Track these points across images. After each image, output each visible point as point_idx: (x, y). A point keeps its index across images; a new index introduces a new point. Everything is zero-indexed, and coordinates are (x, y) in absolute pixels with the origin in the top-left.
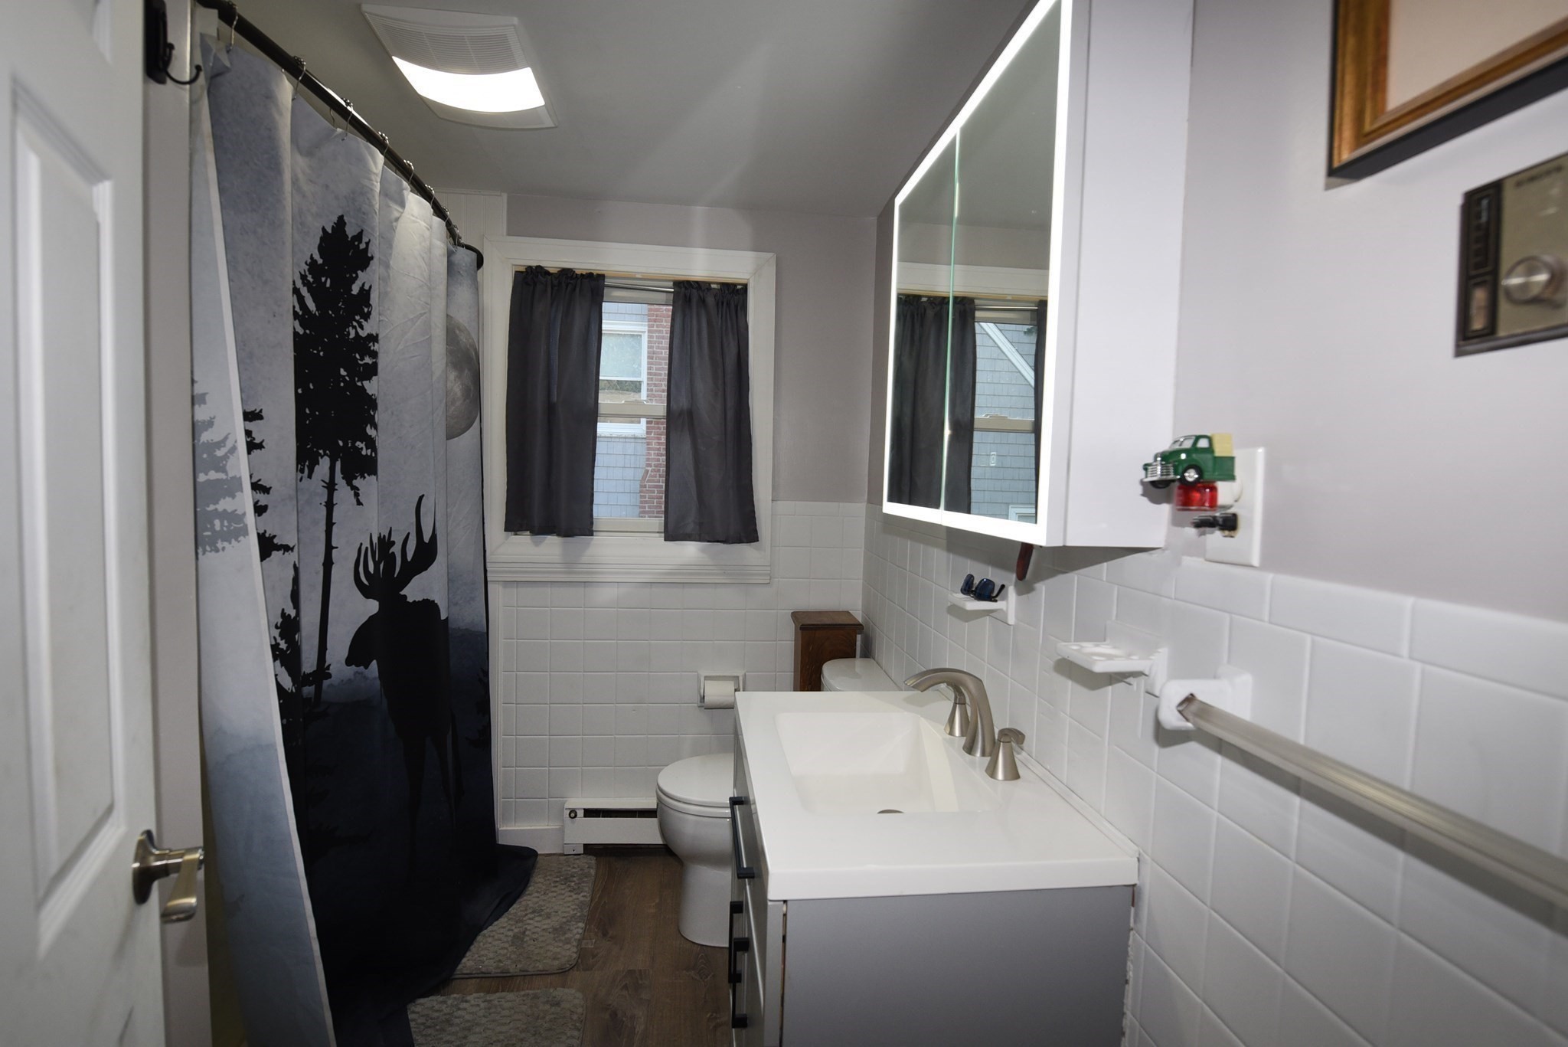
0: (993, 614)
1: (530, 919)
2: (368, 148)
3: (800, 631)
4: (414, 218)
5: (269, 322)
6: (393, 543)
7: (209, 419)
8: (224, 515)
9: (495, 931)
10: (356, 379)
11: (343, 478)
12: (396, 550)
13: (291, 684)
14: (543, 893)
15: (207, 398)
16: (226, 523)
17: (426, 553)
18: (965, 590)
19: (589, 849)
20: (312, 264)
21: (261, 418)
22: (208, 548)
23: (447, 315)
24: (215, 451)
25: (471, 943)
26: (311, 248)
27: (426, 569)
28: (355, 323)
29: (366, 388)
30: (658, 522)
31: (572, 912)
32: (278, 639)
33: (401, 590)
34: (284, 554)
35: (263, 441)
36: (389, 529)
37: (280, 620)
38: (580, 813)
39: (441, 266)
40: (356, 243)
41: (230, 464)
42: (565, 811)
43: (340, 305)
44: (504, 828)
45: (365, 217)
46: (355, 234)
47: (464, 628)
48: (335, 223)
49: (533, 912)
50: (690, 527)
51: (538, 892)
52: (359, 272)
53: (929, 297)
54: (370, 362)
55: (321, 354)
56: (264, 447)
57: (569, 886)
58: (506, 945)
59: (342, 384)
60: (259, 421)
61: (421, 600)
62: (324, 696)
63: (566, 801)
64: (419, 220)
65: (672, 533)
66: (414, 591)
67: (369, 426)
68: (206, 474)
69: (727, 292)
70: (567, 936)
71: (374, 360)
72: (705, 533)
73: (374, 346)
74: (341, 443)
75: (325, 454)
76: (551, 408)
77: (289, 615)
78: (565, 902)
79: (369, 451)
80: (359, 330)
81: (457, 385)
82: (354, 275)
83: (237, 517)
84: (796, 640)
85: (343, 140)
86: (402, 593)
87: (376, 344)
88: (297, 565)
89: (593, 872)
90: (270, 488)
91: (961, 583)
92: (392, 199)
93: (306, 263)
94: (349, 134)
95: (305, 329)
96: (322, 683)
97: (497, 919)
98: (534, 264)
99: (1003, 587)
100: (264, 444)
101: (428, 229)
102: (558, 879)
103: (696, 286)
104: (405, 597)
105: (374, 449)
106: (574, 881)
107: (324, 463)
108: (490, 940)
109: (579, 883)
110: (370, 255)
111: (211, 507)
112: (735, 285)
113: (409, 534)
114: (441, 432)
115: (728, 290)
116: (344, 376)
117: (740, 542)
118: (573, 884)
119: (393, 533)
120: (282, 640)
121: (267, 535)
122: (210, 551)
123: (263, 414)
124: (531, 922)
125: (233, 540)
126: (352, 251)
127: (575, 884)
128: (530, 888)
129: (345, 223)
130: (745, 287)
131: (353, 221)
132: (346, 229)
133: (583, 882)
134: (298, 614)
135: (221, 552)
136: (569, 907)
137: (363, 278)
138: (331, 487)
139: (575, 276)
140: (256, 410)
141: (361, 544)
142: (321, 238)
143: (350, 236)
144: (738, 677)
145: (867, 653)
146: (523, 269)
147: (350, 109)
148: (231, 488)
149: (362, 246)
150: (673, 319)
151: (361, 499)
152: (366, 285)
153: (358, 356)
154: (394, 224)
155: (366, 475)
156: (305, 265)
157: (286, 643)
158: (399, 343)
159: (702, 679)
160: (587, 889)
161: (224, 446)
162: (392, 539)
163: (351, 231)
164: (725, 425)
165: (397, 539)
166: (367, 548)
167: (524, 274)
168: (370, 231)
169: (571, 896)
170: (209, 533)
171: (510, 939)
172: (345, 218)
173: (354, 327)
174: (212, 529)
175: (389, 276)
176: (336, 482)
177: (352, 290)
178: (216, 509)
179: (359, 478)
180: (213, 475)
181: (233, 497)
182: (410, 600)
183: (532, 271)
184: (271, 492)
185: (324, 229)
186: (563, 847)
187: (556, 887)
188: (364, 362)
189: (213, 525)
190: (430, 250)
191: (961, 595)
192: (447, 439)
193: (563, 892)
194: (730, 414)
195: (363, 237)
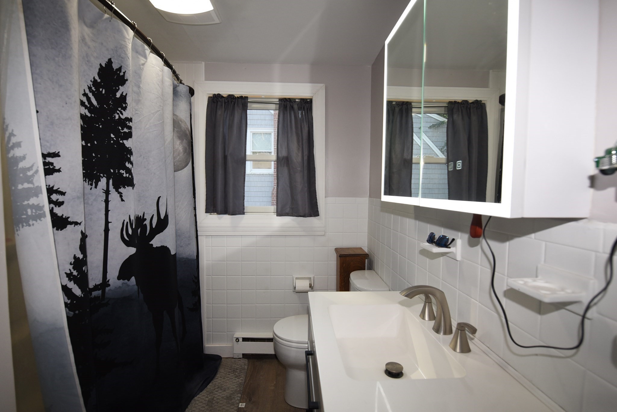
0: (448, 255)
1: (216, 391)
2: (124, 26)
3: (339, 258)
4: (153, 66)
5: (63, 107)
6: (146, 219)
7: (23, 155)
8: (32, 207)
9: (200, 397)
10: (120, 139)
11: (114, 188)
12: (147, 222)
13: (81, 293)
14: (223, 378)
15: (22, 144)
16: (34, 211)
17: (163, 224)
18: (429, 241)
19: (245, 356)
20: (95, 82)
21: (59, 156)
22: (25, 224)
23: (173, 114)
24: (27, 173)
25: (189, 404)
26: (94, 74)
27: (162, 232)
28: (118, 112)
29: (125, 144)
30: (273, 208)
31: (235, 388)
32: (72, 270)
33: (150, 242)
34: (74, 226)
35: (60, 168)
36: (143, 213)
37: (73, 261)
38: (241, 340)
39: (170, 90)
40: (118, 72)
41: (35, 179)
42: (234, 339)
43: (110, 102)
44: (208, 346)
45: (123, 60)
46: (118, 68)
47: (185, 257)
48: (107, 62)
49: (218, 388)
50: (288, 210)
51: (221, 377)
52: (120, 87)
53: (396, 102)
54: (127, 131)
55: (101, 126)
56: (61, 171)
57: (235, 374)
58: (204, 405)
59: (112, 142)
60: (58, 158)
61: (160, 246)
62: (107, 296)
63: (235, 333)
64: (156, 67)
65: (280, 213)
66: (156, 242)
67: (127, 162)
68: (22, 185)
69: (303, 103)
70: (232, 401)
71: (130, 130)
72: (294, 212)
73: (129, 123)
74: (112, 171)
75: (104, 176)
76: (225, 158)
77: (79, 258)
78: (233, 383)
79: (127, 175)
80: (120, 115)
81: (180, 146)
82: (117, 88)
83: (39, 208)
84: (337, 261)
85: (110, 21)
86: (151, 243)
87: (130, 122)
88: (84, 232)
89: (246, 367)
90: (66, 192)
91: (427, 237)
92: (140, 54)
93: (91, 81)
94: (113, 18)
95: (91, 114)
96: (105, 289)
97: (201, 392)
98: (216, 93)
99: (453, 240)
100: (61, 170)
101: (161, 71)
102: (230, 371)
103: (289, 100)
104: (152, 245)
105: (131, 174)
106: (237, 372)
107: (104, 181)
108: (197, 402)
109: (239, 373)
110: (126, 78)
111: (26, 203)
112: (307, 99)
113: (153, 215)
114: (171, 168)
115: (304, 102)
116: (113, 138)
117: (311, 216)
118: (237, 373)
119: (145, 215)
120: (74, 270)
121: (64, 217)
122: (26, 226)
123: (60, 154)
124: (216, 393)
125: (38, 220)
126: (116, 76)
127: (238, 374)
128: (218, 375)
129: (112, 62)
130: (311, 100)
131: (116, 61)
132: (113, 65)
133: (242, 372)
134: (85, 256)
135: (32, 227)
136: (234, 385)
137: (122, 90)
138: (107, 192)
139: (234, 98)
140: (55, 152)
141: (124, 220)
142: (99, 69)
143: (115, 69)
144: (311, 278)
145: (371, 268)
146: (211, 95)
147: (113, 6)
148: (36, 192)
149: (122, 74)
150: (279, 116)
151: (123, 198)
152: (124, 93)
153: (120, 128)
154: (142, 66)
155: (126, 186)
156: (91, 82)
157: (77, 272)
158: (147, 125)
159: (295, 279)
160: (243, 376)
161: (32, 170)
162: (145, 218)
163: (115, 66)
164: (303, 163)
165: (148, 217)
166: (127, 222)
167: (212, 98)
168: (125, 67)
169: (235, 380)
170: (24, 216)
171: (206, 402)
172: (112, 60)
173: (118, 114)
174: (27, 214)
175: (140, 92)
176: (110, 190)
177: (116, 95)
178: (28, 204)
179: (122, 188)
180: (26, 185)
181: (37, 197)
182: (154, 246)
183: (215, 96)
184: (66, 194)
185: (101, 65)
186: (233, 355)
187: (229, 375)
188: (124, 131)
189: (27, 212)
190: (162, 81)
191: (428, 244)
192: (174, 172)
193: (232, 377)
194: (306, 158)
195: (122, 70)
